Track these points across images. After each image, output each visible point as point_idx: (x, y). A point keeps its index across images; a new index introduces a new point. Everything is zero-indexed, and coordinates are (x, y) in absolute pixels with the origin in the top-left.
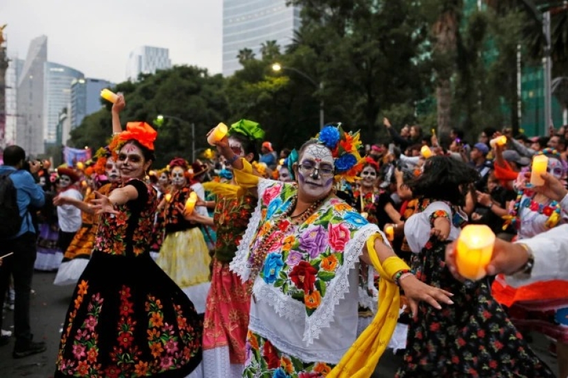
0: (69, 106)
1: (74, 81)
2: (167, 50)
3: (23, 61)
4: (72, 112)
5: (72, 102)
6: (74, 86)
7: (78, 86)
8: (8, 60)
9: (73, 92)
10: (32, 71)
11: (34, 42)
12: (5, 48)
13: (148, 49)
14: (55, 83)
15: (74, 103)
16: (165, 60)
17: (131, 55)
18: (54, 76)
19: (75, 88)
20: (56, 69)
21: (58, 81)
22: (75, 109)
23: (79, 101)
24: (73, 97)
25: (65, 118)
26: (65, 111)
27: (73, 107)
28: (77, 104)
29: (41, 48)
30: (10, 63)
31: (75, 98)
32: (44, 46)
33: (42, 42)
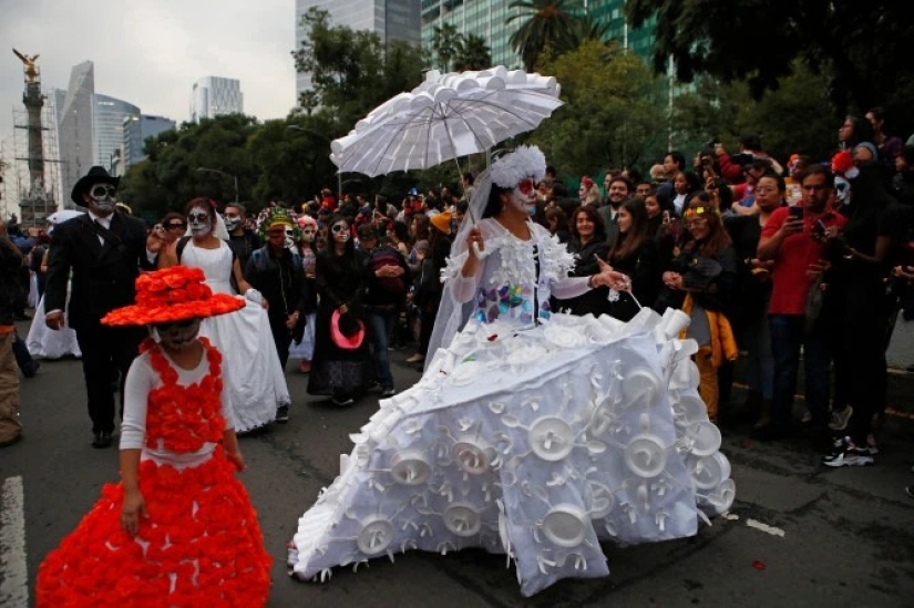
0: (122, 148)
1: (126, 119)
2: (238, 82)
3: (65, 92)
4: (126, 155)
5: (125, 143)
6: (125, 124)
7: (131, 124)
8: (43, 97)
9: (125, 131)
10: (75, 105)
11: (76, 71)
12: (38, 83)
13: (214, 80)
14: (105, 120)
15: (128, 145)
16: (235, 94)
17: (195, 86)
18: (102, 111)
19: (127, 127)
20: (105, 103)
21: (108, 117)
22: (128, 151)
23: (134, 142)
24: (125, 137)
25: (118, 162)
26: (118, 153)
27: (126, 149)
28: (131, 146)
29: (86, 76)
30: (45, 101)
31: (128, 139)
32: (90, 74)
33: (86, 70)
